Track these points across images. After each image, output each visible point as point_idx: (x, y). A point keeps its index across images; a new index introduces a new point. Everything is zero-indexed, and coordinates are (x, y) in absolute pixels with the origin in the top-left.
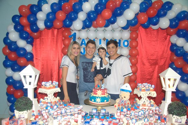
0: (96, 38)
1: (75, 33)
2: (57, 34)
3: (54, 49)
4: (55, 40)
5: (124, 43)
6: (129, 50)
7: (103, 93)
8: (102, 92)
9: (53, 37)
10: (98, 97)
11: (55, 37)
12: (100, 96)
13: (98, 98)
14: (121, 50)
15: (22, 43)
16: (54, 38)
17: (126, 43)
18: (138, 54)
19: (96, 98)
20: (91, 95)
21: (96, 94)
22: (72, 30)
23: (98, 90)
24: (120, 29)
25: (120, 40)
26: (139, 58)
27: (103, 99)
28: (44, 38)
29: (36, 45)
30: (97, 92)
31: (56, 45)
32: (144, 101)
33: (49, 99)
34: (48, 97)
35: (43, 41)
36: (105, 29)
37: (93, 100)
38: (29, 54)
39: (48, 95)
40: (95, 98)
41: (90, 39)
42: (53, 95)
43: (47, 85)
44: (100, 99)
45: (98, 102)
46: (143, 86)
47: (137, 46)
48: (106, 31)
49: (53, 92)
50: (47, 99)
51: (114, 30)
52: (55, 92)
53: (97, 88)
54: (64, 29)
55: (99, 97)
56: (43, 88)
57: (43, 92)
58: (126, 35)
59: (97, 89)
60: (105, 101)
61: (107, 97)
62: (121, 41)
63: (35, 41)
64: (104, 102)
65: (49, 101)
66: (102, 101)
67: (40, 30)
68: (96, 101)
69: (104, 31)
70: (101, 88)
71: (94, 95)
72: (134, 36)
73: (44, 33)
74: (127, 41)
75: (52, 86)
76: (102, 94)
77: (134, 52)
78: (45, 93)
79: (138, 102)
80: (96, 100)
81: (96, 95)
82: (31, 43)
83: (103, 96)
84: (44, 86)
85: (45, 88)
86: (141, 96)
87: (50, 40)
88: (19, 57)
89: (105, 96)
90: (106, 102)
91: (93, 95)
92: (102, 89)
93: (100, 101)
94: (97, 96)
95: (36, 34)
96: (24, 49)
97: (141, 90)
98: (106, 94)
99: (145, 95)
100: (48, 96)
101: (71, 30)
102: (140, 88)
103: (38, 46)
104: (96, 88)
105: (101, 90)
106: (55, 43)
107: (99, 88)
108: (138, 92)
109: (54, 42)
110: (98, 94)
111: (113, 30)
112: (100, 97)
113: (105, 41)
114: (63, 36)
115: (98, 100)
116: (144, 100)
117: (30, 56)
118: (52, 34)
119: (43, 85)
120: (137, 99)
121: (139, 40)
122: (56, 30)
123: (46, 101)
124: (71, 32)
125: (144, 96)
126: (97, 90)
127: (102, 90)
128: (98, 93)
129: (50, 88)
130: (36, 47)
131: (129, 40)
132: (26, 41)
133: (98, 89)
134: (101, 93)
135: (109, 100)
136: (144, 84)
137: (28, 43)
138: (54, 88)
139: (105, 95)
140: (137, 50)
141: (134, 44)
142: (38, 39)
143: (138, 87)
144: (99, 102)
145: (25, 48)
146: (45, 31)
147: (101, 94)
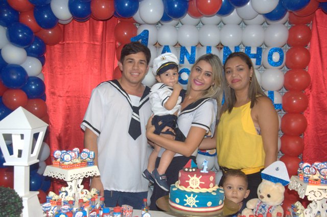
0: (200, 44)
1: (146, 32)
2: (103, 32)
3: (96, 71)
4: (98, 49)
5: (270, 56)
6: (285, 76)
7: (204, 183)
8: (201, 180)
9: (93, 41)
10: (189, 194)
11: (97, 41)
12: (197, 191)
13: (189, 196)
14: (261, 74)
15: (14, 55)
16: (96, 43)
17: (276, 57)
18: (308, 85)
19: (186, 196)
20: (175, 187)
21: (187, 185)
22: (140, 25)
23: (192, 176)
24: (261, 18)
25: (259, 50)
26: (311, 94)
27: (203, 199)
28: (71, 42)
29: (51, 59)
30: (189, 179)
31: (101, 61)
32: (319, 212)
33: (70, 193)
34: (67, 189)
35: (70, 50)
36: (222, 21)
37: (178, 200)
38: (33, 81)
39: (68, 183)
40: (182, 195)
41: (183, 45)
42: (81, 184)
43: (65, 159)
44: (194, 199)
45: (189, 207)
46: (314, 170)
47: (307, 62)
48: (225, 24)
49: (79, 176)
50: (65, 194)
51: (246, 22)
52: (84, 175)
53: (191, 170)
54: (119, 22)
55: (192, 192)
56: (56, 166)
57: (55, 176)
58: (278, 34)
59: (188, 171)
60: (209, 204)
61: (214, 194)
62: (264, 50)
63: (51, 50)
64: (206, 207)
65: (69, 198)
66: (200, 205)
67: (60, 21)
68: (186, 202)
69: (221, 25)
70: (202, 171)
71: (182, 188)
72: (300, 37)
73: (70, 30)
74: (279, 50)
75: (78, 161)
76: (202, 186)
77: (297, 80)
78: (61, 177)
79: (298, 212)
80: (185, 200)
81: (186, 187)
82: (39, 55)
83: (204, 190)
84: (59, 160)
85: (61, 165)
86: (306, 197)
87: (85, 48)
88: (8, 89)
89: (210, 190)
90: (212, 206)
91: (177, 186)
92: (202, 174)
93: (196, 203)
94: (188, 190)
95: (50, 32)
96: (20, 69)
97: (307, 180)
98: (211, 185)
99: (318, 194)
100: (67, 186)
101: (137, 23)
102: (306, 175)
103: (57, 63)
104: (186, 170)
105: (198, 176)
106: (98, 55)
107: (194, 170)
108: (299, 185)
109: (95, 52)
110: (191, 185)
111: (243, 23)
112: (195, 194)
113: (223, 50)
114: (118, 39)
115: (191, 201)
116: (319, 208)
117: (36, 87)
118: (90, 33)
119: (56, 159)
120: (298, 204)
121: (313, 47)
122: (101, 22)
123: (62, 197)
124: (136, 29)
125: (316, 199)
126: (189, 176)
127: (201, 176)
128: (190, 182)
129: (72, 166)
130: (50, 66)
131: (286, 48)
132: (25, 49)
133: (192, 174)
134: (199, 182)
135: (220, 202)
136: (316, 164)
137: (30, 53)
138: (85, 166)
139: (208, 187)
140: (307, 74)
141: (298, 58)
142: (57, 46)
143: (299, 171)
144: (194, 207)
145: (23, 66)
146: (73, 27)
147: (198, 185)
